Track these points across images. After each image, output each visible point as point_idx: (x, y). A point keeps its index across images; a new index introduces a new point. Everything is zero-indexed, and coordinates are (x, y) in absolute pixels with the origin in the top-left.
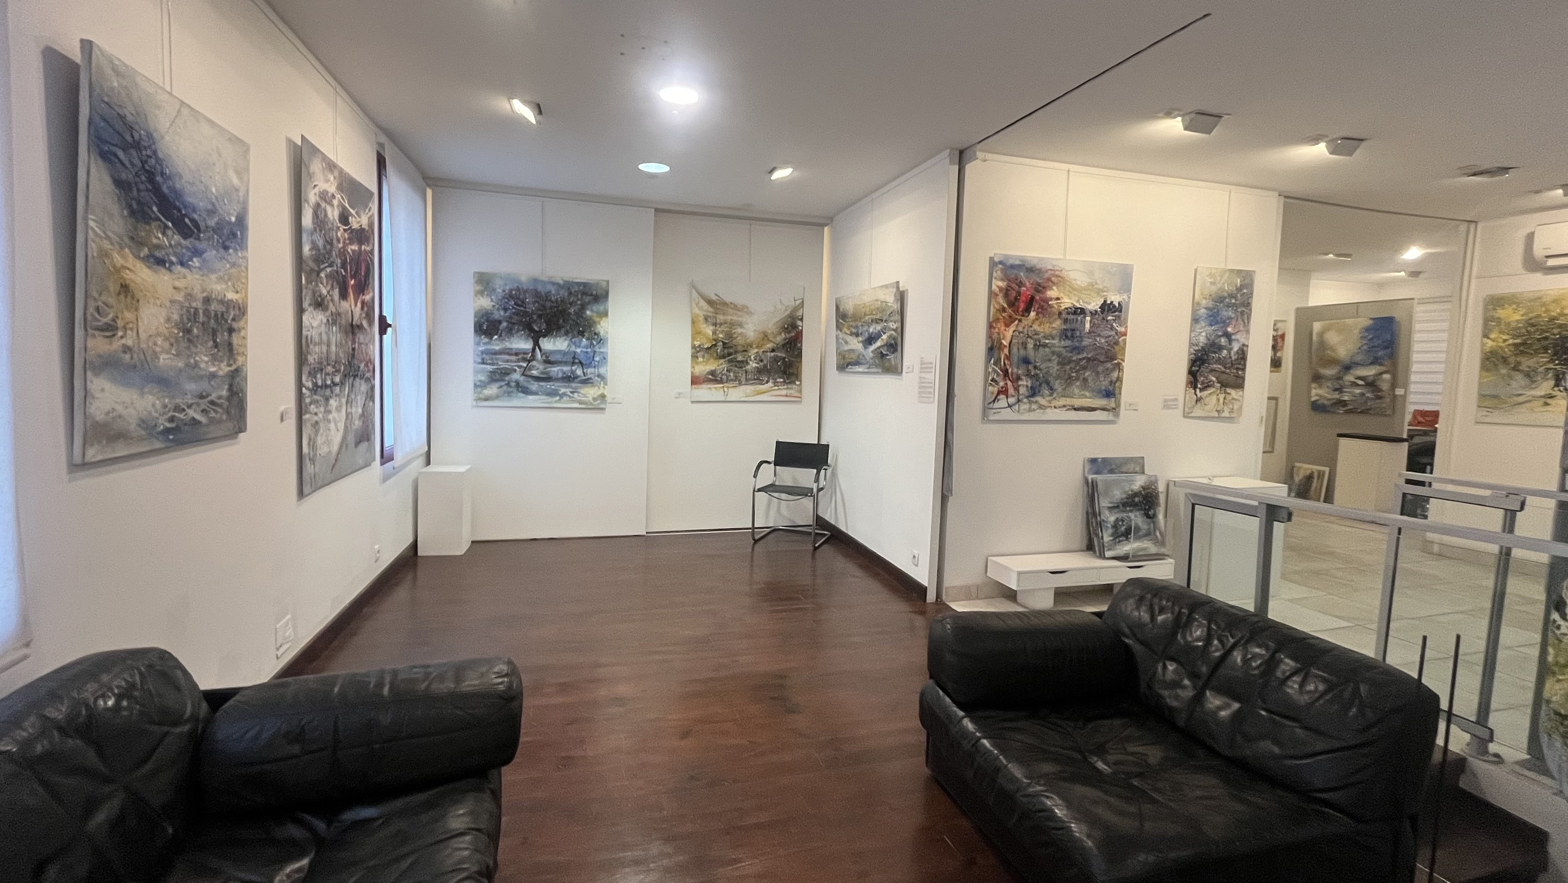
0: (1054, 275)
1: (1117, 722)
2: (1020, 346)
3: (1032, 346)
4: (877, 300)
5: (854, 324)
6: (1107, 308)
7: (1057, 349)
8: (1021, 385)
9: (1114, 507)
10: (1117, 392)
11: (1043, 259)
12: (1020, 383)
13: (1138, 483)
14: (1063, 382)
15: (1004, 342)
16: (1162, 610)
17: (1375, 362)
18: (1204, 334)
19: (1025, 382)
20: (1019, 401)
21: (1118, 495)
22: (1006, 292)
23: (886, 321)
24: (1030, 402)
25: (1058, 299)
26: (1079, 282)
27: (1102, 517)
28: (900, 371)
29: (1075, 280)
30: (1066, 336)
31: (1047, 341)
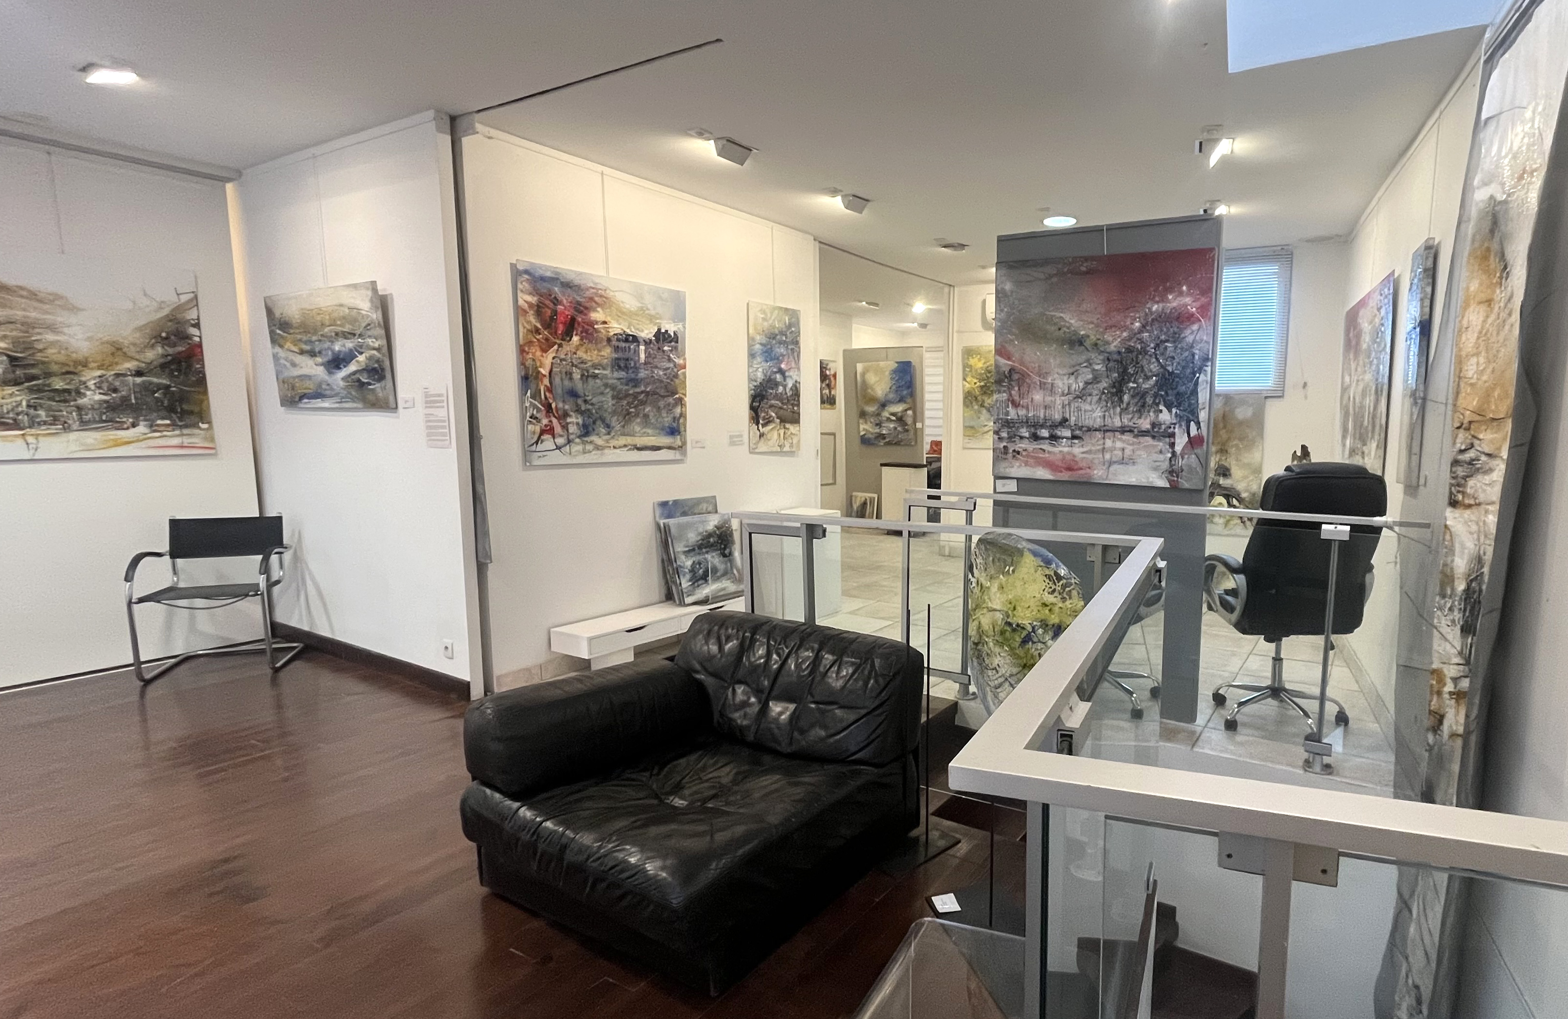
0: (596, 294)
1: (693, 757)
2: (564, 376)
3: (579, 376)
4: (341, 305)
5: (305, 338)
6: (662, 337)
7: (610, 382)
8: (570, 423)
9: (689, 551)
10: (682, 429)
11: (581, 274)
12: (569, 420)
13: (712, 523)
14: (621, 418)
15: (541, 370)
16: (728, 639)
17: (901, 400)
18: (760, 370)
19: (574, 420)
20: (569, 441)
21: (693, 537)
22: (539, 309)
23: (360, 336)
24: (584, 443)
25: (605, 323)
26: (628, 306)
27: (678, 563)
28: (394, 406)
29: (623, 302)
30: (620, 367)
31: (597, 371)
